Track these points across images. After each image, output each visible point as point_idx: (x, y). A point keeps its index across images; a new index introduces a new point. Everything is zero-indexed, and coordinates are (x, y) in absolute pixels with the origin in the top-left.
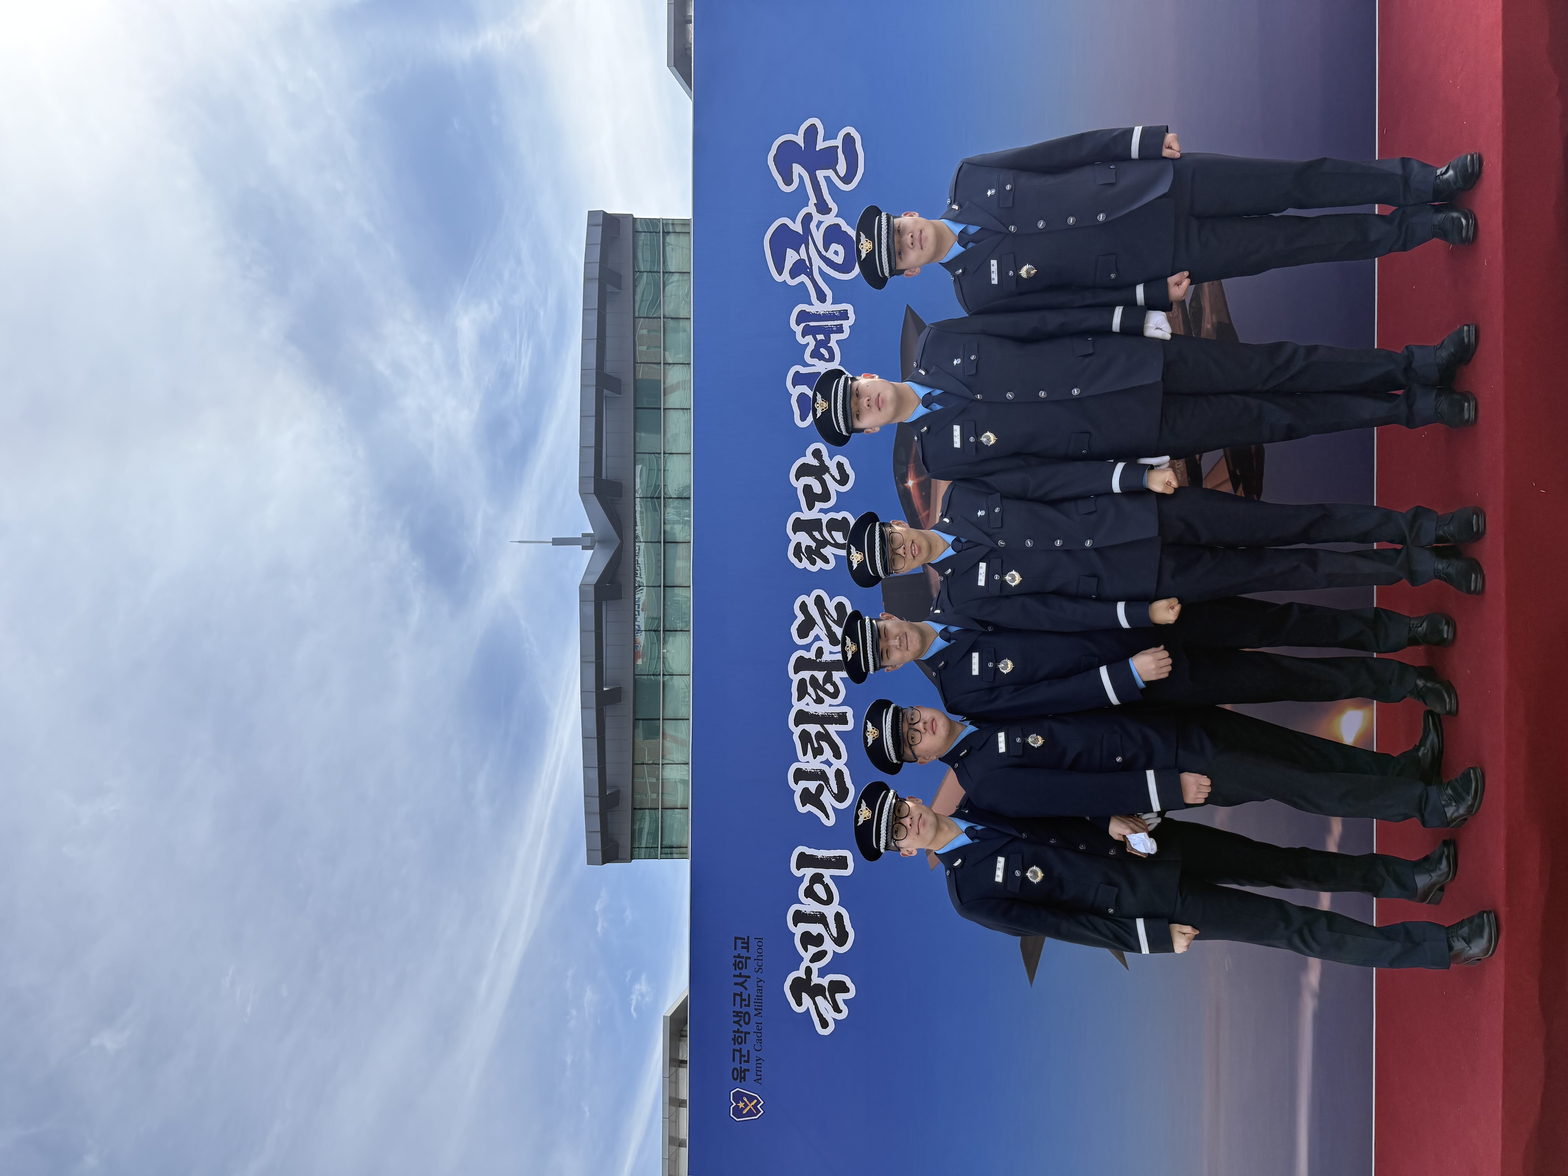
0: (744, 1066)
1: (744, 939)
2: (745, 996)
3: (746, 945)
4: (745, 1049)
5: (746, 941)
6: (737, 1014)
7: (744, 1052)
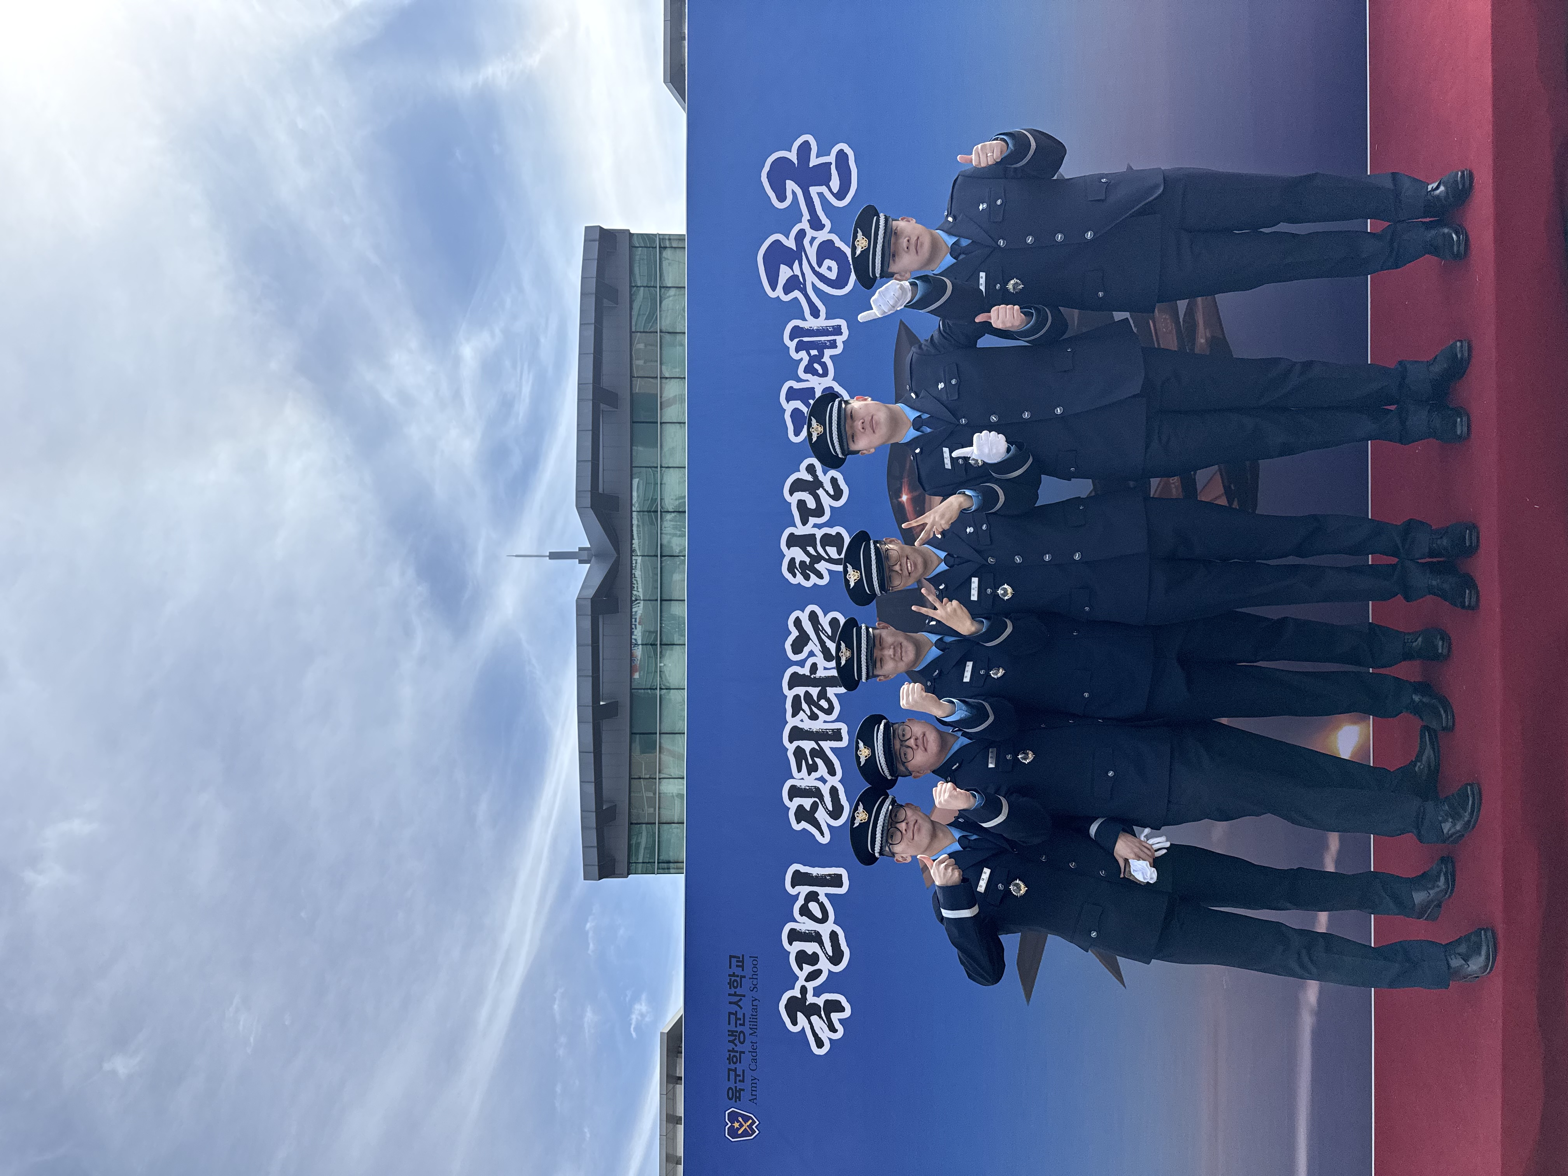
0: (740, 1086)
1: (739, 958)
2: (740, 1015)
3: (741, 964)
4: (740, 1068)
5: (741, 959)
6: (732, 1033)
7: (739, 1072)
